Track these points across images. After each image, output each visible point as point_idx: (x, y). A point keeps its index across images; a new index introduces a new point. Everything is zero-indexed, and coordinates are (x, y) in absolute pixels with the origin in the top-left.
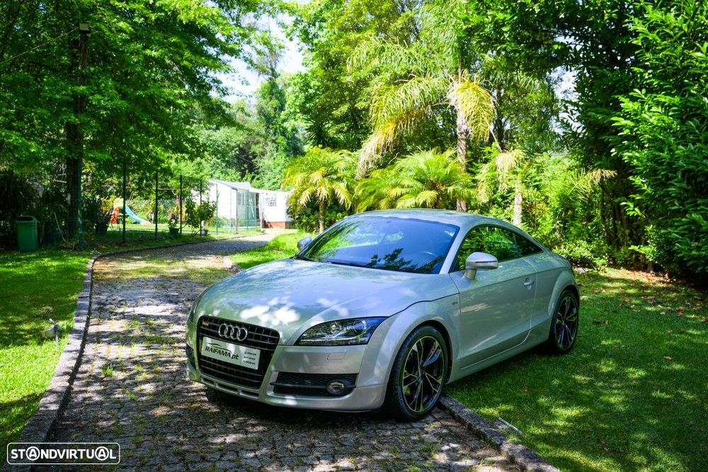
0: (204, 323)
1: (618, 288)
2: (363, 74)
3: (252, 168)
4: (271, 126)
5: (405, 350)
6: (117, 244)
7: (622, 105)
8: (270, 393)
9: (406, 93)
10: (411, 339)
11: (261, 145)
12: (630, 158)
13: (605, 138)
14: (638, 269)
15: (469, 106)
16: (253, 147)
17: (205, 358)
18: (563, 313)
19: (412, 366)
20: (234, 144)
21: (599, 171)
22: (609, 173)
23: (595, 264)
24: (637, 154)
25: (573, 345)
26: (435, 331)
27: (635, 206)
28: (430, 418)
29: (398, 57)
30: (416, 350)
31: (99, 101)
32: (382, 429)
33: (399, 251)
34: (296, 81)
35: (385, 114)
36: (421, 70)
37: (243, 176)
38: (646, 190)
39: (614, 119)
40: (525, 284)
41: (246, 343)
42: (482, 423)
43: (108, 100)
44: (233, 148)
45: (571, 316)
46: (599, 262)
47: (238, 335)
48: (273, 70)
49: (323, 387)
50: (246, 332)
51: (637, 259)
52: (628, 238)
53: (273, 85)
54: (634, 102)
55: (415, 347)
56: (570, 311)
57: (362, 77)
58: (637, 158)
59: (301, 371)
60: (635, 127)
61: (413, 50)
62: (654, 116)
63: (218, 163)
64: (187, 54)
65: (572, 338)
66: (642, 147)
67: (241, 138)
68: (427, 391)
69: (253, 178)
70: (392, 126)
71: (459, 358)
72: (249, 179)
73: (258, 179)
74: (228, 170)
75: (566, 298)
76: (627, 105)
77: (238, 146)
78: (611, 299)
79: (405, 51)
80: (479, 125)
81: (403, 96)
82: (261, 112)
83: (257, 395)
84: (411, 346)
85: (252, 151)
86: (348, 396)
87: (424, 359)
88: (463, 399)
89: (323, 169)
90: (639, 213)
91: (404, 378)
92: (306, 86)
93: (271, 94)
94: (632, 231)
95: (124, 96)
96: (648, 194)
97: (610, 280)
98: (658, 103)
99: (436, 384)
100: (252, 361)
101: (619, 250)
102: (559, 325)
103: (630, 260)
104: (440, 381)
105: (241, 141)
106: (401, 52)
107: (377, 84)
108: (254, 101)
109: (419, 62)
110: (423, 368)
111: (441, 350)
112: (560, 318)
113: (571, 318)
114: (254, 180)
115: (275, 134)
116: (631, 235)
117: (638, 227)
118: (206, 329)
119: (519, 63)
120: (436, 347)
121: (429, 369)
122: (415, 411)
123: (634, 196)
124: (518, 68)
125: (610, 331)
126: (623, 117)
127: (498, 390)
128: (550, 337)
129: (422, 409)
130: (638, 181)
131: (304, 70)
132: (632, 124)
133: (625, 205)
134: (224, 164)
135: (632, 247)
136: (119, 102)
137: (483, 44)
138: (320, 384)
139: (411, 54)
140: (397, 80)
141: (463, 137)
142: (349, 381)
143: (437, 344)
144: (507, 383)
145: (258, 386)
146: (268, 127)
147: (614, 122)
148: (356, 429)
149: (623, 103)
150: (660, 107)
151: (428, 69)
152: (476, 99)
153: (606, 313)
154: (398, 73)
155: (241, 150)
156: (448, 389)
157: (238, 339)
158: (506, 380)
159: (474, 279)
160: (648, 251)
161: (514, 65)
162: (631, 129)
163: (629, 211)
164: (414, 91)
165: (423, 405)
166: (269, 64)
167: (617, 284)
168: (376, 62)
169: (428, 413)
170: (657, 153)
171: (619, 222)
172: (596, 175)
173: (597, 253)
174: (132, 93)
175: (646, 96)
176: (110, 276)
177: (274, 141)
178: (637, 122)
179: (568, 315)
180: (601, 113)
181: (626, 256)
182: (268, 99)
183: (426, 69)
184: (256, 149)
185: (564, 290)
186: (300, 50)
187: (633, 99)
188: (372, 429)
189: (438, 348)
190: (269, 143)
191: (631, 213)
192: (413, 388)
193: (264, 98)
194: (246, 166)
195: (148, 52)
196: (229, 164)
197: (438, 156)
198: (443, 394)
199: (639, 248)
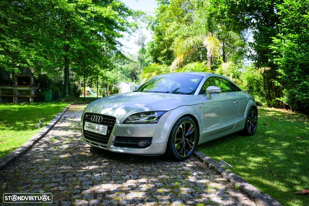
0: (86, 116)
1: (272, 114)
2: (172, 36)
3: (136, 78)
4: (142, 63)
5: (176, 127)
6: (82, 100)
7: (273, 41)
8: (112, 146)
9: (187, 42)
10: (179, 122)
11: (139, 70)
12: (277, 62)
13: (266, 55)
14: (279, 108)
15: (212, 45)
16: (136, 71)
17: (86, 131)
18: (251, 118)
19: (180, 135)
20: (130, 70)
21: (264, 68)
22: (267, 69)
23: (262, 105)
24: (280, 59)
25: (255, 132)
26: (191, 119)
27: (278, 82)
28: (189, 160)
29: (185, 29)
30: (181, 127)
31: (73, 47)
32: (166, 164)
33: (178, 89)
34: (149, 44)
35: (180, 50)
36: (193, 34)
37: (133, 81)
38: (283, 74)
39: (269, 46)
40: (234, 103)
41: (102, 123)
42: (213, 162)
43: (77, 47)
44: (129, 71)
45: (254, 119)
46: (264, 104)
47: (99, 120)
48: (143, 44)
49: (136, 143)
50: (102, 118)
51: (279, 104)
52: (275, 96)
53: (143, 49)
54: (278, 39)
55: (181, 126)
56: (254, 117)
57: (171, 37)
58: (280, 61)
59: (126, 136)
60: (278, 49)
61: (190, 27)
62: (287, 44)
63: (124, 76)
64: (106, 30)
65: (255, 129)
66: (282, 57)
67: (132, 68)
68: (188, 148)
69: (136, 81)
70: (183, 56)
71: (203, 133)
72: (135, 82)
73: (138, 82)
74: (128, 79)
75: (252, 111)
76: (276, 40)
77: (131, 70)
78: (270, 117)
79: (188, 27)
80: (215, 52)
81: (186, 43)
82: (139, 58)
83: (106, 147)
84: (179, 125)
85: (136, 72)
86: (148, 148)
87: (186, 132)
88: (205, 152)
89: (156, 71)
90: (280, 85)
91: (175, 140)
92: (153, 45)
93: (143, 52)
94: (276, 93)
95: (83, 45)
96: (284, 76)
97: (269, 111)
98: (288, 38)
99: (192, 144)
100: (104, 131)
101: (271, 100)
102: (249, 123)
103: (276, 105)
104: (194, 143)
105: (132, 69)
106: (186, 28)
107: (177, 40)
108: (137, 55)
109: (192, 31)
110: (185, 137)
111: (194, 129)
112: (249, 120)
113: (254, 120)
114: (137, 82)
115: (144, 66)
116: (276, 94)
117: (279, 91)
118: (87, 118)
119: (231, 28)
120: (192, 127)
121: (189, 137)
122: (181, 156)
123: (278, 77)
124: (231, 29)
125: (270, 127)
126: (273, 46)
127: (222, 149)
128: (245, 128)
129: (185, 156)
130: (280, 71)
131: (152, 40)
132: (277, 48)
133: (274, 82)
134: (126, 77)
135: (277, 99)
136: (81, 47)
137: (217, 20)
138: (135, 142)
139: (189, 28)
140: (184, 37)
141: (210, 59)
142: (148, 141)
143: (192, 125)
144: (226, 146)
145: (106, 143)
146: (141, 64)
147: (270, 47)
148: (153, 164)
149: (274, 40)
150: (289, 40)
151: (196, 34)
152: (215, 43)
153: (268, 121)
154: (185, 35)
155: (132, 72)
156: (198, 147)
157: (99, 121)
158: (225, 145)
159: (210, 98)
160: (284, 100)
161: (229, 28)
162: (277, 51)
163: (276, 84)
164: (191, 41)
165: (186, 154)
166: (142, 42)
167: (272, 112)
168: (176, 32)
169: (188, 158)
170: (288, 58)
171: (271, 90)
172: (262, 69)
173: (263, 101)
174: (86, 44)
175: (283, 36)
176: (74, 110)
177: (143, 69)
178: (279, 47)
179: (253, 118)
180: (265, 45)
181: (274, 103)
182: (142, 54)
183: (195, 34)
184: (137, 71)
185: (251, 108)
186: (151, 33)
187: (278, 38)
188: (160, 164)
189: (193, 127)
190: (142, 69)
191: (276, 85)
192: (181, 145)
193: (140, 53)
194: (134, 77)
195: (91, 29)
196: (128, 77)
197: (199, 64)
198: (195, 149)
199: (280, 99)
